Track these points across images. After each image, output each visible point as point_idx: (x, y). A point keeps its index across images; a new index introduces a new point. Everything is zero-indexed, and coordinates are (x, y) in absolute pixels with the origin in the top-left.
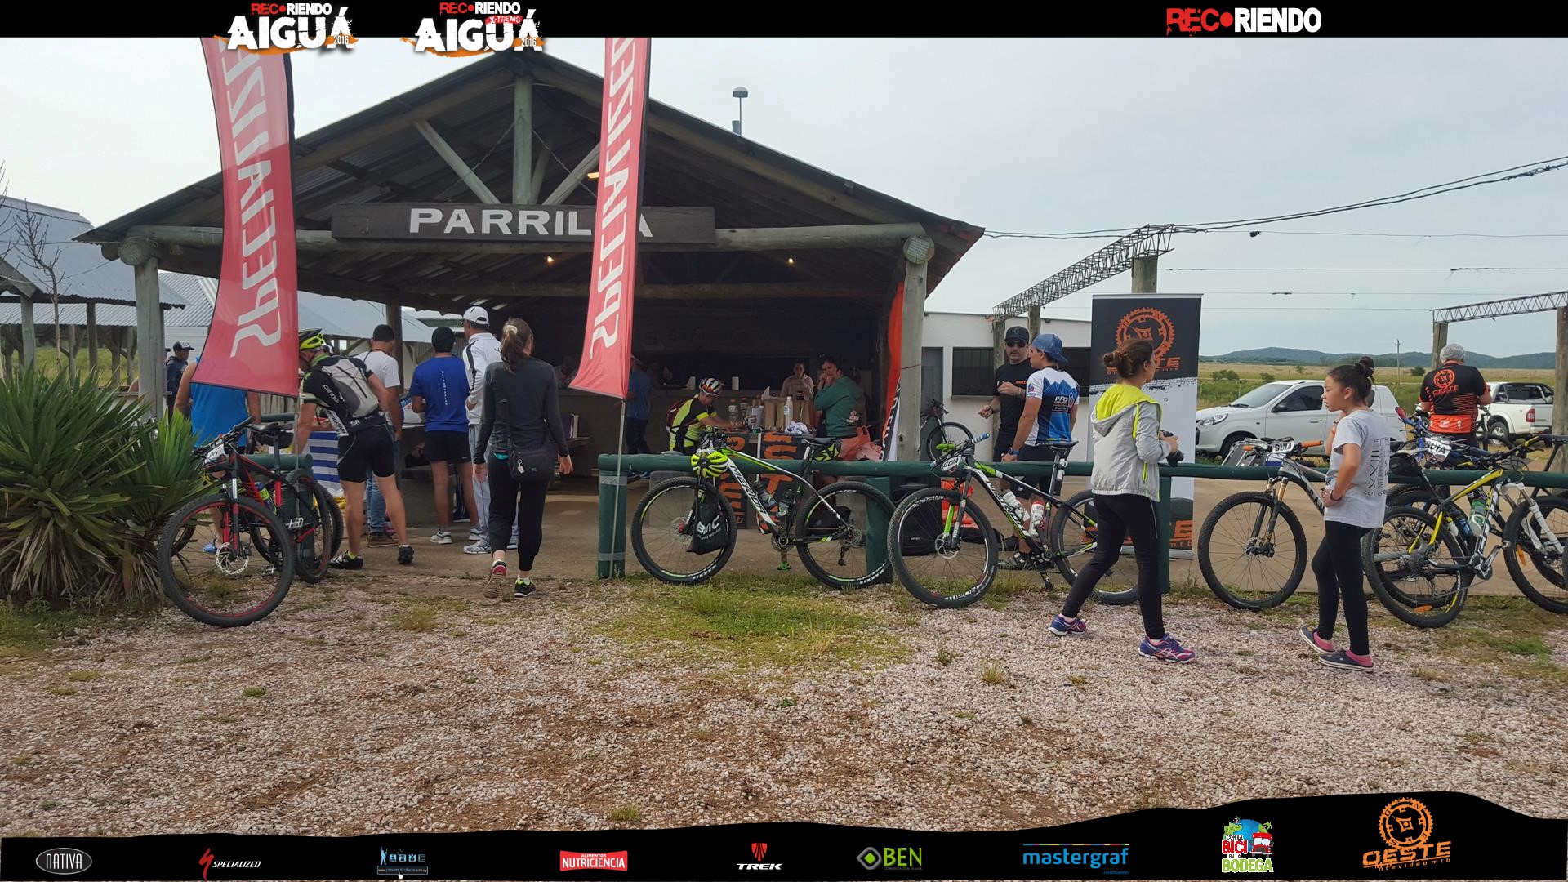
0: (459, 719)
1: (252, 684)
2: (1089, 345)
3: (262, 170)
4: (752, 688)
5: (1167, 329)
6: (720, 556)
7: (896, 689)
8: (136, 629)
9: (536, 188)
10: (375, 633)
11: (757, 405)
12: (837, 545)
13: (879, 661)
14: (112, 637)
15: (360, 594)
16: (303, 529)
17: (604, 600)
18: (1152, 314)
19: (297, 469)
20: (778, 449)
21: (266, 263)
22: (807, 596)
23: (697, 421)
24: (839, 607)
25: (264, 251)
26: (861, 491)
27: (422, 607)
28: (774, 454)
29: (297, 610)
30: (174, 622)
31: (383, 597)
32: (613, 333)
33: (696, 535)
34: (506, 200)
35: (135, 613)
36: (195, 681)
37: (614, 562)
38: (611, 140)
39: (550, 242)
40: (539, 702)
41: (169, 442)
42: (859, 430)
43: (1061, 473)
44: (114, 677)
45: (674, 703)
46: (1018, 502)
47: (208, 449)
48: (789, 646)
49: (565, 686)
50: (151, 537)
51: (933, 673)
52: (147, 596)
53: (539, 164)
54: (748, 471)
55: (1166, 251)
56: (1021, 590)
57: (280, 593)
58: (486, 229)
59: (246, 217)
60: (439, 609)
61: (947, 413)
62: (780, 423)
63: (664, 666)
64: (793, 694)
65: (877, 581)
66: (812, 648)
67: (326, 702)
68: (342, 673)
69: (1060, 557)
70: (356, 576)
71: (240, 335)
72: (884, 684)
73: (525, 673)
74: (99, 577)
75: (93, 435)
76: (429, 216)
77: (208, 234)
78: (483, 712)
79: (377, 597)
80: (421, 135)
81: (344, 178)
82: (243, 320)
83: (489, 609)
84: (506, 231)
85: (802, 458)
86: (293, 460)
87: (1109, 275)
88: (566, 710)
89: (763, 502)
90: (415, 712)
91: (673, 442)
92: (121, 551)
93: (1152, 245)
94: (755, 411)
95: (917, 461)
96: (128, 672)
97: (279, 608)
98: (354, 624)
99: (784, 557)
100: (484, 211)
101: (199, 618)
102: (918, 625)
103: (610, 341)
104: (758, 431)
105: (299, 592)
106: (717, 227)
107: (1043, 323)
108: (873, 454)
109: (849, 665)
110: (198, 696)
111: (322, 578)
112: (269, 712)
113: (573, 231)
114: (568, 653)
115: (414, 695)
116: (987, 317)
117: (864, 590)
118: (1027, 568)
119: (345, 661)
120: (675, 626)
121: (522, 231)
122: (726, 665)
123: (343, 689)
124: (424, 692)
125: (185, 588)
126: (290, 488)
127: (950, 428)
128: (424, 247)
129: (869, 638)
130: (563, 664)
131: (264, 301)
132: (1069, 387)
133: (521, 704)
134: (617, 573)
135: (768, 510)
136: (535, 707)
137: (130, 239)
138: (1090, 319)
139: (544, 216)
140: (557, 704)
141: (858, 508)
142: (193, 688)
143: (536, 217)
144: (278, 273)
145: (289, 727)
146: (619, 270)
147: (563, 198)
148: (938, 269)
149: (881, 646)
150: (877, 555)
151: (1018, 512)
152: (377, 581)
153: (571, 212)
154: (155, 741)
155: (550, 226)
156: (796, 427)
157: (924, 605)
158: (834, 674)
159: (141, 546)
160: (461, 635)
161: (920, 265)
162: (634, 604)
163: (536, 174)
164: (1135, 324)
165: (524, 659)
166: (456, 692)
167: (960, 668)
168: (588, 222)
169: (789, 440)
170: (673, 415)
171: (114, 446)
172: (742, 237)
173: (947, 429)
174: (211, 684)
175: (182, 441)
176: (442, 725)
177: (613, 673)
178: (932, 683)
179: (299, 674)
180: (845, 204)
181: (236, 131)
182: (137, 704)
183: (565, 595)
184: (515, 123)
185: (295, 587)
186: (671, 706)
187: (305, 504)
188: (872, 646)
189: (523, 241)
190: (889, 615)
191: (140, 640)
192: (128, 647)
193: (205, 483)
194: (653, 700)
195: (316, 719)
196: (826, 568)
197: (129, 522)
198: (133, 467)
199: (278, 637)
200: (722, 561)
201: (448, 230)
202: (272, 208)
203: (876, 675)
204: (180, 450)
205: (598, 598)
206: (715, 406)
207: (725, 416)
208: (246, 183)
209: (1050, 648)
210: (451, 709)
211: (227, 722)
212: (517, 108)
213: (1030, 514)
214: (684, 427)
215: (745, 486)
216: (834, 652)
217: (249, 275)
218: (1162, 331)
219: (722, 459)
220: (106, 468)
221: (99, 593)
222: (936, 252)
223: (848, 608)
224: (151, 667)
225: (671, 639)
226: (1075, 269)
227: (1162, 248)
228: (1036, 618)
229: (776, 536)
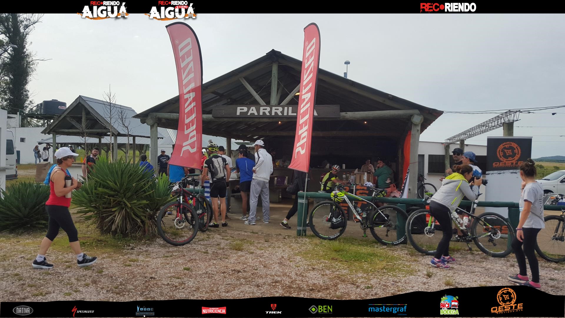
0: (253, 283)
1: (186, 266)
2: (486, 155)
3: (192, 95)
4: (355, 280)
5: (518, 150)
6: (341, 230)
7: (411, 285)
8: (149, 245)
9: (278, 100)
10: (224, 250)
11: (353, 175)
12: (385, 229)
13: (403, 274)
14: (142, 248)
15: (218, 236)
16: (201, 214)
17: (299, 244)
18: (511, 144)
19: (200, 193)
20: (361, 191)
21: (192, 126)
22: (374, 247)
23: (331, 180)
24: (386, 252)
25: (192, 121)
26: (395, 209)
27: (239, 242)
28: (360, 193)
29: (199, 241)
30: (161, 243)
31: (226, 238)
32: (304, 149)
33: (332, 222)
34: (268, 103)
35: (149, 240)
36: (168, 264)
37: (303, 230)
38: (305, 83)
39: (282, 117)
40: (279, 279)
41: (161, 183)
42: (392, 185)
43: (475, 205)
44: (143, 261)
45: (327, 284)
46: (458, 216)
47: (174, 186)
48: (369, 266)
49: (288, 274)
50: (155, 214)
51: (425, 280)
52: (152, 234)
53: (279, 91)
54: (351, 199)
55: (517, 120)
56: (459, 250)
57: (194, 235)
58: (261, 114)
59: (186, 111)
60: (244, 243)
61: (426, 179)
62: (362, 183)
63: (322, 270)
64: (371, 284)
65: (401, 243)
66: (377, 267)
67: (209, 274)
68: (214, 264)
69: (475, 238)
70: (217, 230)
71: (184, 149)
72: (406, 283)
73: (274, 268)
74: (138, 227)
75: (138, 181)
76: (243, 109)
77: (174, 116)
78: (261, 281)
79: (224, 238)
80: (241, 82)
81: (216, 97)
82: (184, 144)
83: (261, 244)
84: (268, 114)
85: (372, 196)
86: (199, 190)
87: (493, 129)
88: (289, 283)
89: (357, 211)
90: (238, 279)
91: (322, 188)
92: (145, 219)
93: (511, 118)
94: (352, 177)
95: (415, 198)
96: (147, 260)
97: (193, 240)
98: (217, 247)
99: (365, 232)
100: (261, 108)
101: (169, 243)
102: (418, 261)
103: (303, 152)
104: (354, 185)
105: (200, 235)
106: (341, 112)
107: (465, 146)
108: (397, 194)
109: (392, 275)
110: (169, 269)
111: (206, 230)
112: (191, 276)
113: (290, 114)
114: (288, 262)
115: (238, 273)
116: (442, 143)
117: (396, 246)
118: (461, 241)
119: (215, 260)
120: (325, 255)
121: (273, 114)
122: (345, 271)
123: (215, 269)
124: (241, 272)
125: (164, 232)
126: (198, 200)
127: (427, 185)
128: (241, 120)
129: (399, 265)
130: (287, 266)
131: (191, 138)
132: (478, 172)
133: (273, 279)
134: (304, 234)
135: (359, 214)
136: (278, 281)
137: (149, 117)
138: (486, 145)
139: (281, 109)
140: (286, 280)
141: (393, 215)
142: (167, 266)
143: (278, 109)
144: (196, 129)
145: (198, 282)
146: (307, 127)
147: (287, 103)
148: (424, 126)
149: (404, 268)
150: (401, 233)
151: (458, 220)
152: (224, 232)
153: (289, 107)
154: (156, 284)
155: (282, 112)
156: (369, 184)
157: (420, 254)
158: (386, 277)
159: (151, 217)
160: (252, 253)
161: (417, 125)
162: (310, 246)
163: (278, 95)
164: (505, 148)
165: (273, 263)
166: (251, 273)
167: (435, 279)
168: (295, 111)
169: (366, 188)
170: (323, 178)
171: (145, 184)
172: (350, 115)
173: (426, 186)
174: (173, 265)
175: (165, 183)
176: (247, 284)
177: (304, 271)
178: (424, 284)
179: (201, 264)
180: (388, 103)
181: (184, 82)
182: (150, 271)
183: (286, 241)
184: (272, 78)
185: (199, 233)
186: (326, 285)
187: (202, 205)
188: (400, 268)
189: (273, 117)
190: (407, 257)
191: (150, 249)
192: (146, 251)
193: (171, 198)
194: (319, 282)
195: (207, 279)
196: (381, 237)
197: (148, 209)
198: (150, 192)
199: (193, 250)
200: (342, 232)
201: (249, 114)
202: (195, 108)
203: (402, 279)
204: (165, 186)
205: (297, 243)
206: (338, 175)
207: (341, 179)
208: (187, 99)
209: (471, 273)
210: (250, 279)
211: (178, 278)
212: (273, 72)
213: (463, 221)
214: (326, 182)
215: (350, 205)
216: (386, 269)
217: (187, 129)
218: (516, 151)
219: (342, 195)
220: (142, 192)
221: (137, 233)
222: (424, 120)
223: (390, 253)
224: (154, 258)
225: (324, 260)
226: (479, 126)
227: (515, 119)
228: (465, 261)
229: (362, 224)
